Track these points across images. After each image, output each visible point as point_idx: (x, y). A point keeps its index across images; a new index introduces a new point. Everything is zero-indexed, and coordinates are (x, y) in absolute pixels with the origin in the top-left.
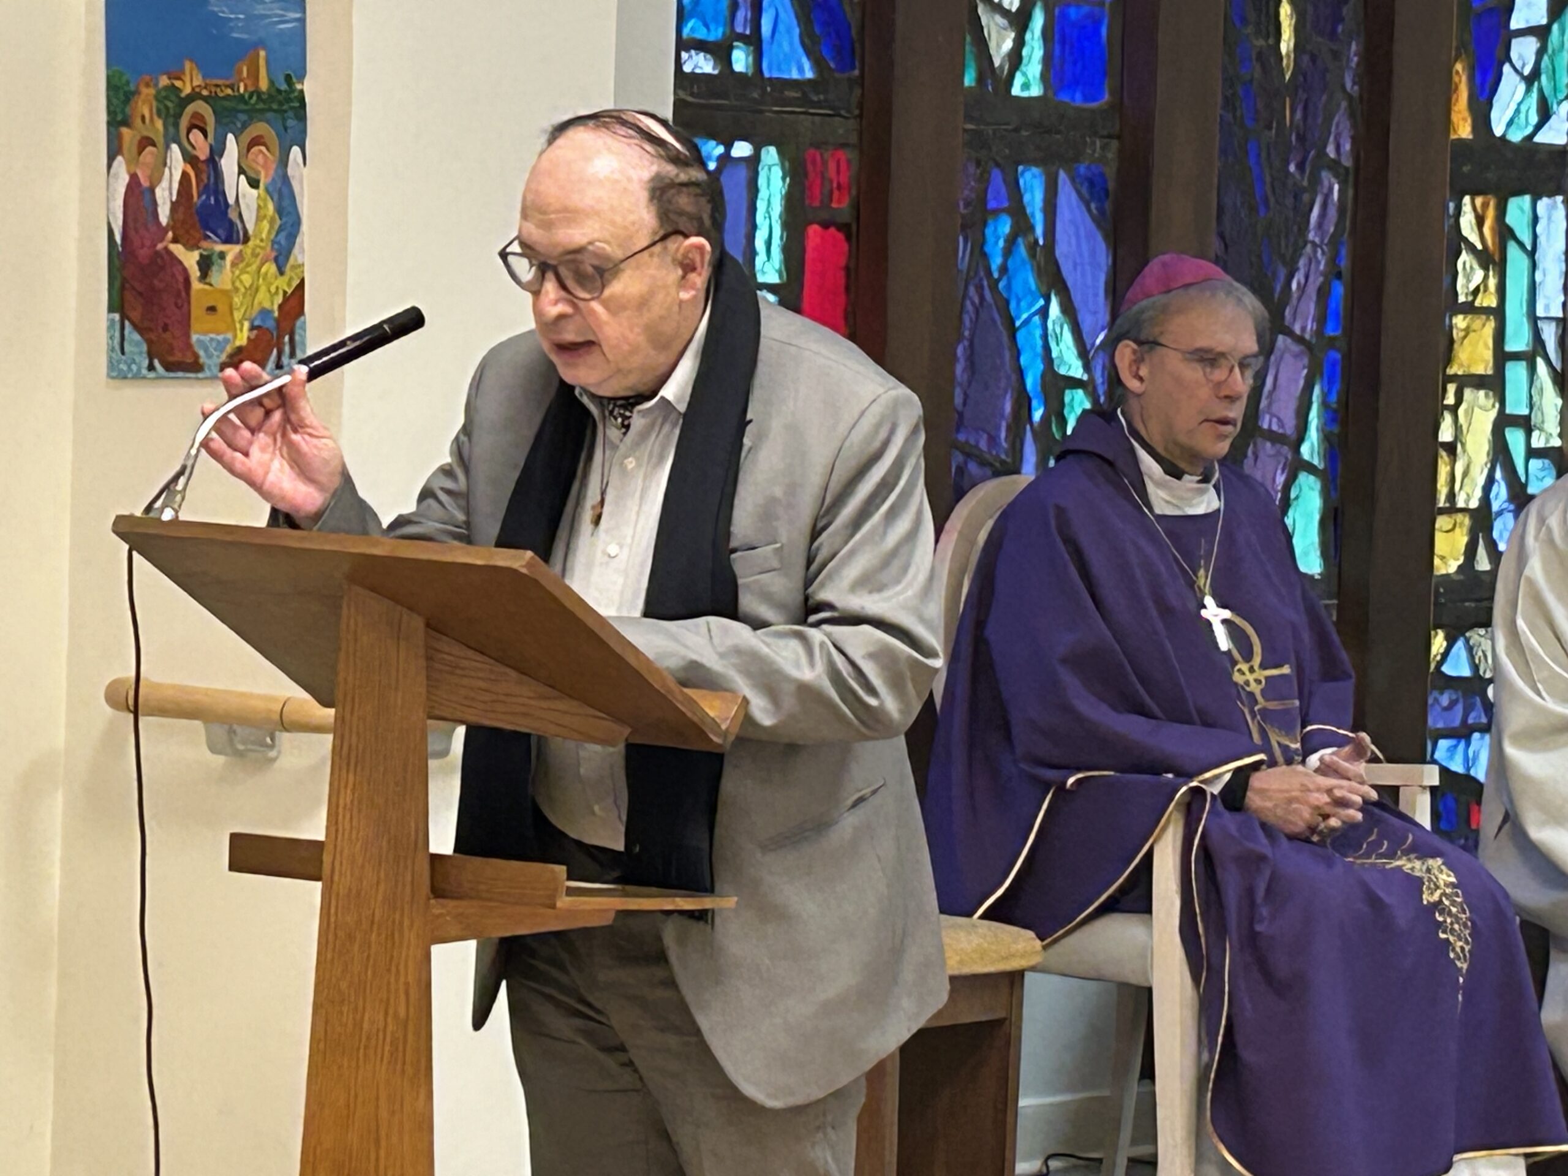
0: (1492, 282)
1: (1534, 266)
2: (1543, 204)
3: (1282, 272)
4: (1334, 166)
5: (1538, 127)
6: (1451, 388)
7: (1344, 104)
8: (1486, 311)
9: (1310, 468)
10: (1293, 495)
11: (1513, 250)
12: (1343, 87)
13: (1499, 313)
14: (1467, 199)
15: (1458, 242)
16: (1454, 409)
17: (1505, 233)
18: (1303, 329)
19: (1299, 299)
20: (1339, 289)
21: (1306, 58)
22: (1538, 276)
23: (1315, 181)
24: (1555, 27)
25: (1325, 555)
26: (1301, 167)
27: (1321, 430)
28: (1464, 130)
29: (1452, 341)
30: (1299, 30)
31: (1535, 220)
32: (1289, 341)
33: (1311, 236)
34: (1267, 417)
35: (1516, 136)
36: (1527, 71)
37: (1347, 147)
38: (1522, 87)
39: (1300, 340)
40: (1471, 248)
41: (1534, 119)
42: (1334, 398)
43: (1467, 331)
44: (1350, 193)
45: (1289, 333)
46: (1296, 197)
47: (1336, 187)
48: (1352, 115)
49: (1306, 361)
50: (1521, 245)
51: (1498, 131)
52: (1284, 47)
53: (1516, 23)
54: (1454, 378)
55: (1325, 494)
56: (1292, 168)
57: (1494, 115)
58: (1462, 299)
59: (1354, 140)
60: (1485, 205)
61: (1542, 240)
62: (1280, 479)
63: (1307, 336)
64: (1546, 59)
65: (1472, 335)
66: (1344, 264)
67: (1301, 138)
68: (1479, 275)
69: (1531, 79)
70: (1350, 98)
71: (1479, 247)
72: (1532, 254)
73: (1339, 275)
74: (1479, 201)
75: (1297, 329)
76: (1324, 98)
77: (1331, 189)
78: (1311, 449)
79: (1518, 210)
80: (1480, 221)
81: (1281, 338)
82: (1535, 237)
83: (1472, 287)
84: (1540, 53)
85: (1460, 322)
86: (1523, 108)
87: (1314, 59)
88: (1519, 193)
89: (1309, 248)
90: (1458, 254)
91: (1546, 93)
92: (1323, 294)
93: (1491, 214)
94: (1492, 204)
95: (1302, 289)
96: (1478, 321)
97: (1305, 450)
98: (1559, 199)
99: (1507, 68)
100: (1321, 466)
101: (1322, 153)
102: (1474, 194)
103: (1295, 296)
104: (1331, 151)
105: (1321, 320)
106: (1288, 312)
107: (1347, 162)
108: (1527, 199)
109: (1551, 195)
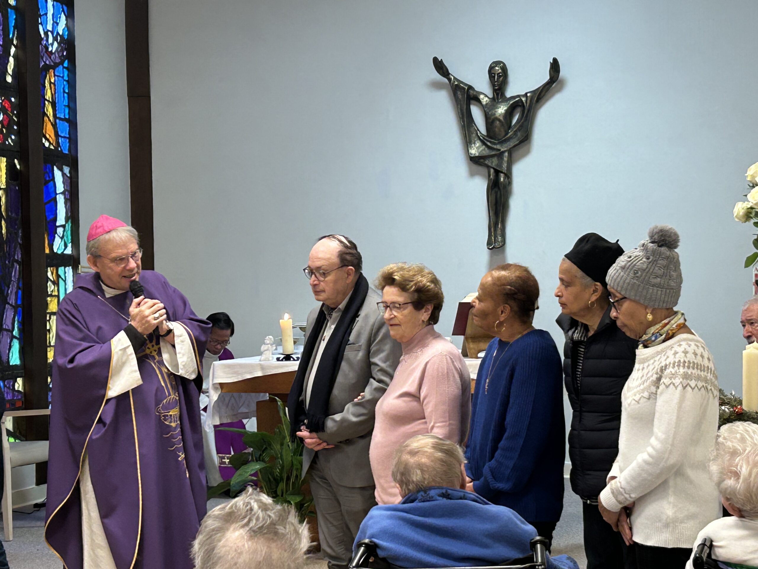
0: (56, 288)
1: (66, 284)
2: (67, 268)
3: (6, 288)
4: (17, 261)
5: (65, 249)
6: (48, 316)
7: (19, 246)
8: (55, 296)
9: (16, 338)
10: (12, 345)
11: (60, 280)
12: (18, 242)
13: (58, 296)
14: (49, 268)
15: (48, 279)
16: (49, 321)
17: (58, 276)
18: (12, 303)
19: (11, 294)
20: (20, 292)
21: (9, 235)
22: (67, 287)
23: (13, 265)
24: (67, 225)
25: (20, 359)
26: (9, 262)
27: (18, 328)
28: (47, 251)
29: (47, 304)
30: (7, 228)
31: (65, 273)
32: (9, 306)
33: (13, 279)
34: (5, 325)
35: (59, 252)
36: (61, 236)
37: (20, 256)
38: (60, 240)
39: (11, 305)
40: (51, 280)
41: (63, 248)
42: (20, 320)
43: (51, 301)
44: (21, 267)
45: (8, 303)
46: (9, 269)
47: (18, 267)
48: (21, 249)
49: (13, 311)
50: (62, 279)
51: (55, 251)
52: (3, 232)
53: (58, 224)
54: (48, 313)
55: (20, 344)
56: (7, 262)
57: (54, 247)
58: (49, 293)
59: (21, 254)
60: (53, 270)
61: (67, 278)
62: (9, 341)
63: (13, 304)
64: (65, 233)
65: (52, 302)
66: (21, 285)
67: (9, 254)
68: (53, 287)
69: (62, 238)
70: (20, 244)
71: (53, 280)
72: (65, 281)
73: (20, 289)
74: (52, 268)
75: (11, 303)
76: (14, 244)
77: (16, 267)
78: (16, 333)
79: (61, 270)
80: (52, 273)
81: (7, 305)
82: (65, 277)
83: (51, 290)
84: (64, 231)
85: (49, 299)
86: (61, 245)
87: (10, 235)
88: (61, 266)
89: (12, 282)
90: (48, 282)
91: (66, 241)
92: (16, 293)
93: (55, 271)
94: (55, 269)
95: (11, 292)
96: (54, 298)
97: (14, 333)
98: (71, 267)
99: (56, 235)
100: (18, 337)
101: (14, 257)
102: (50, 267)
103: (10, 294)
104: (16, 258)
105: (16, 299)
106: (8, 298)
107: (20, 260)
108: (63, 268)
109: (69, 266)
